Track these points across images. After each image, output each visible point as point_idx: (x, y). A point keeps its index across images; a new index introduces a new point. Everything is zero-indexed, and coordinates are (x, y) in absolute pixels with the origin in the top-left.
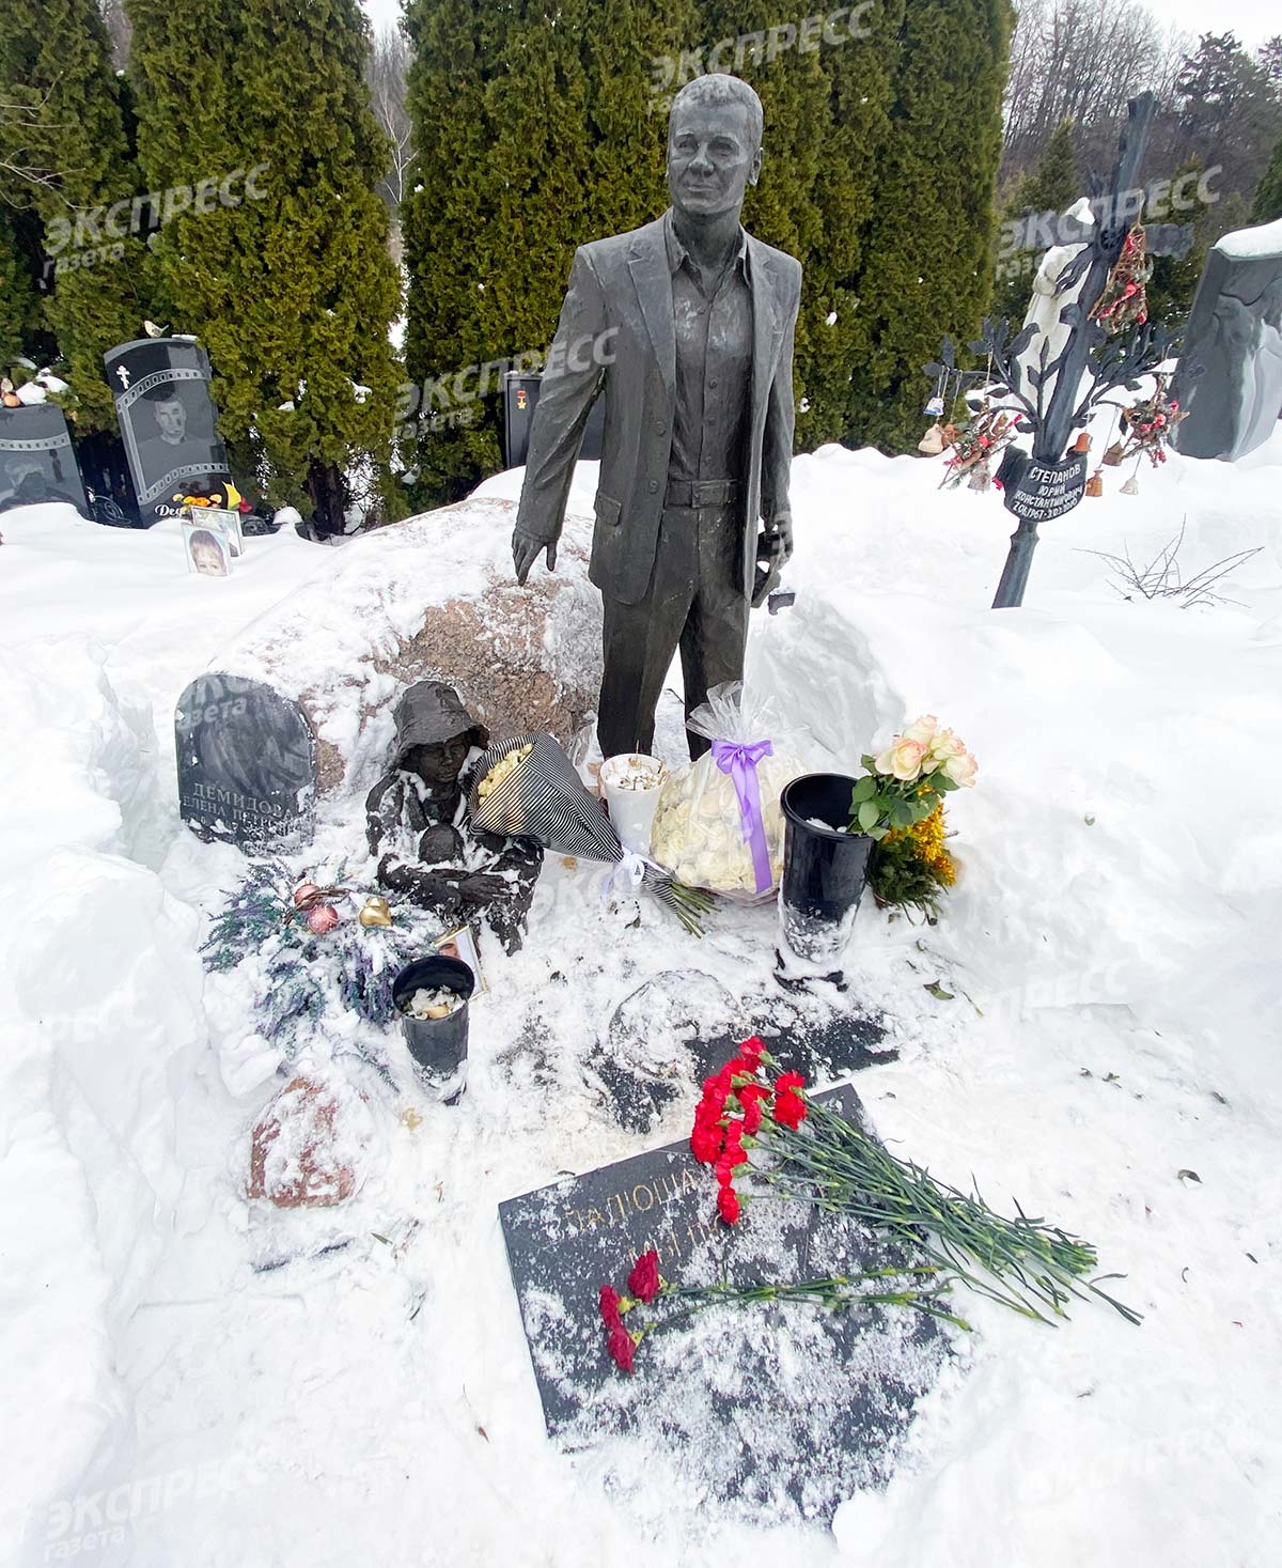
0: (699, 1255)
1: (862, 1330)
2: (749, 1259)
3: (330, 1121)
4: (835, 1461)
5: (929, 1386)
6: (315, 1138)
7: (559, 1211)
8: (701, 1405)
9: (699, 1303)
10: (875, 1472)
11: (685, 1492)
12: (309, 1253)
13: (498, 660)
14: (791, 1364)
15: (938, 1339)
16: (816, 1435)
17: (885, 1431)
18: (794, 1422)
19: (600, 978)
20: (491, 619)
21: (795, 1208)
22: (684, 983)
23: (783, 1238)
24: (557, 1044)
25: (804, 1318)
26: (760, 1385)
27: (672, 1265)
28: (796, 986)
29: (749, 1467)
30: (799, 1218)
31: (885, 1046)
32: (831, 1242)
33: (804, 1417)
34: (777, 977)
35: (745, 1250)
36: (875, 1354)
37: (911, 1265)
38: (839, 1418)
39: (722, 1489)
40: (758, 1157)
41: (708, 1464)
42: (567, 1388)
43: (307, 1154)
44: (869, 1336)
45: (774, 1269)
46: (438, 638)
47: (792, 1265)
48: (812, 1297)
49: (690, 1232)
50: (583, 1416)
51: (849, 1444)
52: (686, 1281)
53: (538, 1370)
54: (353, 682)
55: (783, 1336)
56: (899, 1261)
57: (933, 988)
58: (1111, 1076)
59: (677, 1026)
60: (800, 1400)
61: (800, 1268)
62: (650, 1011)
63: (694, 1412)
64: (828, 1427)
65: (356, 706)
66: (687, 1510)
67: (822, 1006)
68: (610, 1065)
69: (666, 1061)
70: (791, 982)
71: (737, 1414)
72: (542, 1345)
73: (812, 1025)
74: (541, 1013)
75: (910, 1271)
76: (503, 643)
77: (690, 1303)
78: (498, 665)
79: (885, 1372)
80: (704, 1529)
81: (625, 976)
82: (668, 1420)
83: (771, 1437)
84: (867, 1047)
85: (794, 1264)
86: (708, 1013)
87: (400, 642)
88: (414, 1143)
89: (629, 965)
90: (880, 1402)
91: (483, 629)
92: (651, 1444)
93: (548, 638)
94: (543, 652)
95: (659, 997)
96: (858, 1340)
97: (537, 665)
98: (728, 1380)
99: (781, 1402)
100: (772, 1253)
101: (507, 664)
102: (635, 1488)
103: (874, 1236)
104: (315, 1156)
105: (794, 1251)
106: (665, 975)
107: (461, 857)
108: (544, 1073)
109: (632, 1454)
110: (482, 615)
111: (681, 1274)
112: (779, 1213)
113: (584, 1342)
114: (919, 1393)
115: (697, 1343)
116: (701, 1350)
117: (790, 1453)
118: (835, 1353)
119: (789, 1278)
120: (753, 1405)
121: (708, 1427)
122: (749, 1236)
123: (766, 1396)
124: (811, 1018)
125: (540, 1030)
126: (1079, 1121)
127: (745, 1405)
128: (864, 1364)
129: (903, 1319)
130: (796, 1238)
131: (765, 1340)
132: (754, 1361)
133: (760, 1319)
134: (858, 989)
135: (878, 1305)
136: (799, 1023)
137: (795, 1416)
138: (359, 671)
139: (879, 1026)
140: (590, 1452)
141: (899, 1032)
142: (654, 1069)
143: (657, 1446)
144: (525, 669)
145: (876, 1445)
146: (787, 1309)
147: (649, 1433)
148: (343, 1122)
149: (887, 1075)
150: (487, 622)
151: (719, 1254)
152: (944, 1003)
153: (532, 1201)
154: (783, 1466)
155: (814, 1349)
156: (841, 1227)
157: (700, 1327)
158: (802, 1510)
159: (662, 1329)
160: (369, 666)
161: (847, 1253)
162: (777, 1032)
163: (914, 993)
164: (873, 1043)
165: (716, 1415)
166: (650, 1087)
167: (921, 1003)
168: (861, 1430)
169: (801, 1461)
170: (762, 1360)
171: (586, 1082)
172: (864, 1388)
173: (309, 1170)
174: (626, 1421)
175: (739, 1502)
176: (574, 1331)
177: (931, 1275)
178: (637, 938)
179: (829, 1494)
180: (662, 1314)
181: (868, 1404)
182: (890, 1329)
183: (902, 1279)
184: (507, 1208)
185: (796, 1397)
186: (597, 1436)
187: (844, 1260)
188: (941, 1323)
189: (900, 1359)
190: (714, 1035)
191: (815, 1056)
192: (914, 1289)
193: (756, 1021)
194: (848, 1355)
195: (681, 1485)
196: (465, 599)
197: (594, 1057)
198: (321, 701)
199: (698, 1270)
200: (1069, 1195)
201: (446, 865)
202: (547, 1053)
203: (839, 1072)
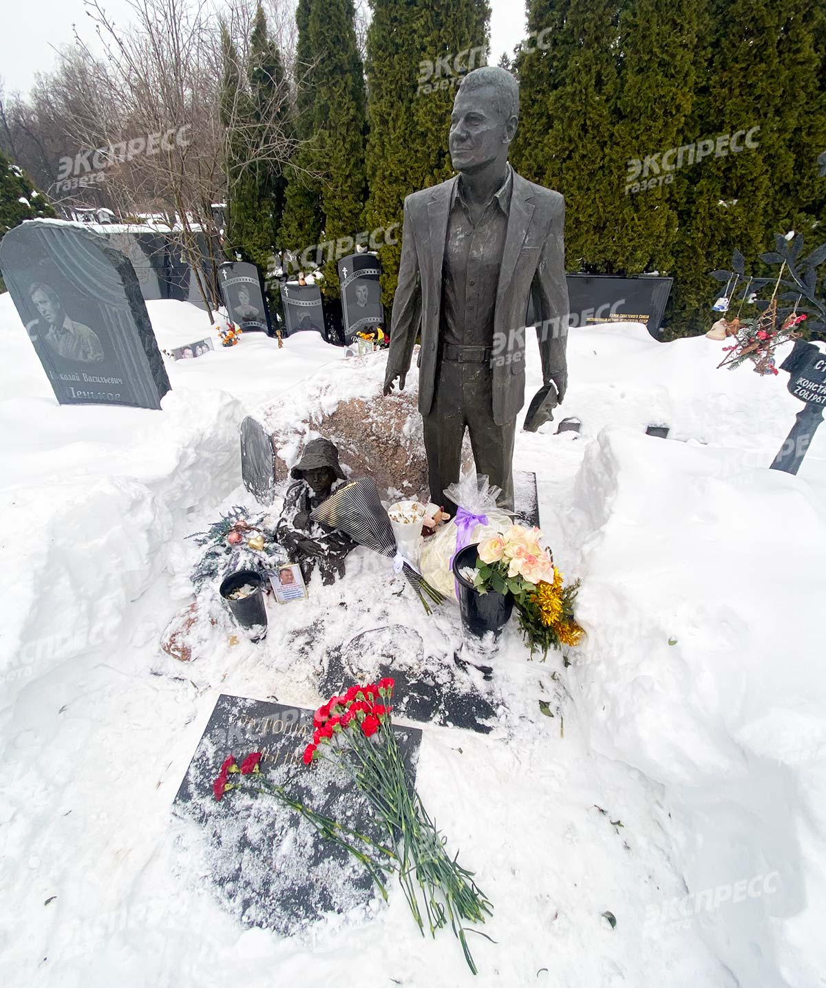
0: (283, 769)
1: (332, 857)
2: (303, 786)
3: (189, 626)
4: (273, 907)
5: (344, 910)
6: (180, 630)
7: (240, 711)
8: (235, 835)
9: (266, 790)
10: (286, 928)
11: (201, 867)
12: (169, 676)
13: (374, 435)
14: (286, 847)
15: (368, 892)
16: (272, 888)
17: (306, 913)
18: (268, 875)
19: (366, 615)
20: (374, 412)
21: (343, 775)
22: (405, 635)
23: (326, 786)
24: (323, 637)
25: (307, 832)
26: (266, 847)
27: (268, 766)
28: (461, 664)
29: (235, 878)
30: (341, 782)
31: (487, 723)
32: (349, 804)
33: (274, 876)
34: (455, 654)
35: (305, 780)
36: (330, 874)
37: (382, 844)
38: (290, 889)
39: (218, 878)
40: (342, 740)
41: (219, 862)
42: (192, 788)
43: (174, 635)
44: (333, 863)
45: (311, 798)
46: (343, 418)
47: (321, 802)
48: (318, 824)
49: (287, 756)
50: (189, 804)
51: (285, 905)
52: (268, 776)
53: (188, 773)
54: (297, 432)
55: (292, 833)
56: (376, 838)
57: (544, 705)
58: (618, 823)
59: (383, 655)
60: (278, 867)
61: (324, 807)
62: (376, 642)
63: (230, 836)
64: (281, 889)
65: (297, 444)
66: (197, 874)
67: (467, 682)
68: (338, 658)
69: (364, 670)
70: (460, 661)
71: (247, 851)
72: (195, 764)
73: (455, 689)
74: (325, 619)
75: (378, 846)
76: (377, 426)
77: (263, 787)
78: (374, 438)
79: (327, 886)
80: (198, 888)
81: (379, 619)
82: (218, 831)
83: (253, 873)
84: (476, 718)
85: (322, 802)
86: (404, 656)
87: (324, 416)
88: (229, 652)
89: (385, 613)
90: (314, 898)
91: (367, 417)
92: (204, 836)
93: (406, 428)
94: (401, 435)
95: (387, 636)
96: (326, 860)
97: (398, 442)
98: (254, 834)
99: (270, 861)
100: (315, 790)
101: (379, 438)
102: (186, 849)
103: (374, 815)
104: (176, 637)
105: (327, 796)
106: (398, 627)
107: (310, 530)
108: (307, 648)
109: (195, 835)
110: (370, 409)
111: (269, 772)
112: (334, 773)
113: (211, 774)
114: (336, 909)
115: (253, 807)
116: (253, 812)
117: (256, 887)
118: (310, 858)
119: (315, 807)
120: (257, 852)
121: (231, 847)
122: (311, 775)
123: (265, 853)
124: (457, 685)
125: (320, 627)
126: (569, 836)
127: (253, 850)
128: (320, 874)
129: (356, 868)
130: (333, 790)
131: (283, 827)
132: (270, 834)
133: (287, 816)
134: (496, 684)
135: (349, 852)
136: (448, 685)
137: (271, 872)
138: (300, 426)
139: (494, 709)
140: (181, 820)
141: (503, 719)
142: (355, 671)
143: (206, 839)
144: (390, 442)
145: (297, 916)
146: (303, 821)
147: (207, 831)
148: (195, 628)
149: (473, 739)
150: (371, 413)
151: (291, 775)
152: (545, 717)
153: (233, 700)
154: (249, 889)
155: (302, 849)
156: (359, 800)
157: (259, 801)
158: (242, 915)
159: (244, 790)
160: (306, 427)
161: (353, 815)
162: (432, 683)
163: (529, 701)
164: (482, 717)
165: (239, 845)
166: (346, 678)
167: (530, 710)
168: (295, 903)
169: (259, 894)
170: (275, 836)
171: (321, 661)
172: (312, 886)
173: (173, 642)
174: (203, 819)
175: (219, 889)
176: (210, 767)
177: (388, 857)
178: (396, 602)
179: (259, 920)
180: (248, 784)
181: (308, 894)
182: (346, 868)
183: (370, 847)
184: (223, 698)
185: (277, 864)
186: (187, 816)
187: (349, 818)
188: (375, 885)
189: (340, 886)
190: (398, 668)
191: (442, 707)
192: (374, 857)
193: (426, 673)
194: (316, 864)
195: (202, 862)
196: (361, 399)
197: (334, 651)
198: (281, 438)
199: (277, 775)
200: (514, 873)
201: (299, 531)
202: (316, 639)
203: (448, 723)
